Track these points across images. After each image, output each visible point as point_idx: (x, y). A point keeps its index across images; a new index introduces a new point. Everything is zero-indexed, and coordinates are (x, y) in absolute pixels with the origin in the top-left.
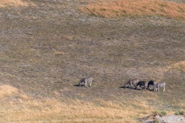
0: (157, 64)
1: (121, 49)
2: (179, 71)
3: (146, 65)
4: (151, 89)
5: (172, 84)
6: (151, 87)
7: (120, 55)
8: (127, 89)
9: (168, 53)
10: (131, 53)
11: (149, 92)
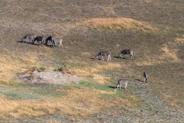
0: (68, 21)
1: (40, 4)
2: (86, 29)
3: (57, 20)
4: (49, 44)
5: (73, 41)
6: (49, 43)
7: (35, 10)
8: (24, 44)
9: (86, 9)
10: (48, 8)
11: (46, 47)
